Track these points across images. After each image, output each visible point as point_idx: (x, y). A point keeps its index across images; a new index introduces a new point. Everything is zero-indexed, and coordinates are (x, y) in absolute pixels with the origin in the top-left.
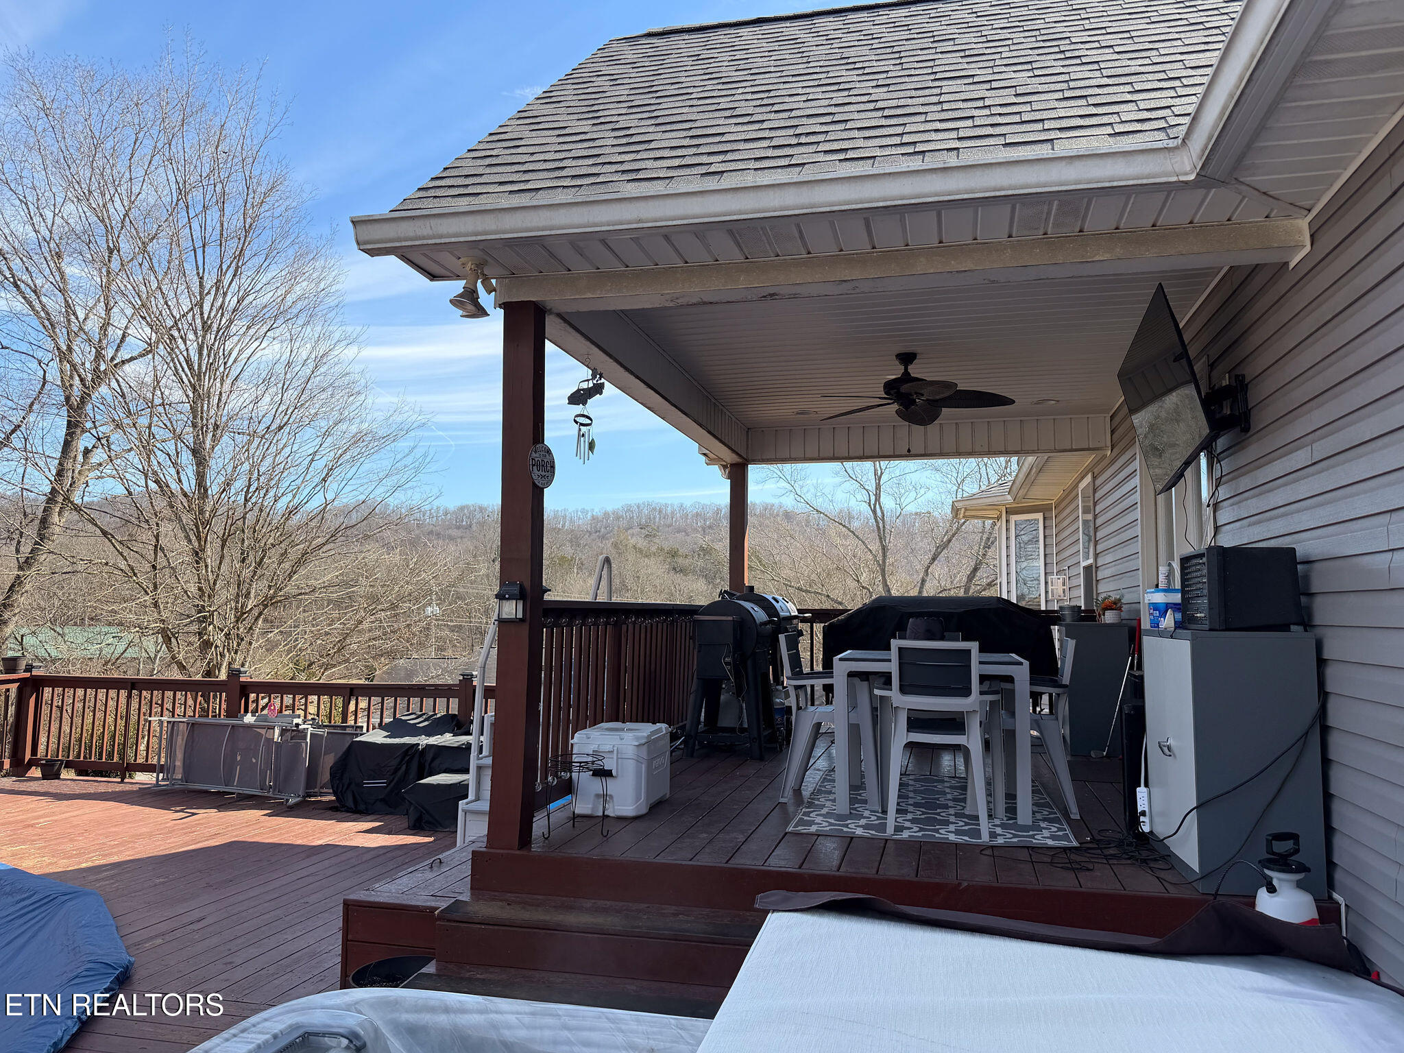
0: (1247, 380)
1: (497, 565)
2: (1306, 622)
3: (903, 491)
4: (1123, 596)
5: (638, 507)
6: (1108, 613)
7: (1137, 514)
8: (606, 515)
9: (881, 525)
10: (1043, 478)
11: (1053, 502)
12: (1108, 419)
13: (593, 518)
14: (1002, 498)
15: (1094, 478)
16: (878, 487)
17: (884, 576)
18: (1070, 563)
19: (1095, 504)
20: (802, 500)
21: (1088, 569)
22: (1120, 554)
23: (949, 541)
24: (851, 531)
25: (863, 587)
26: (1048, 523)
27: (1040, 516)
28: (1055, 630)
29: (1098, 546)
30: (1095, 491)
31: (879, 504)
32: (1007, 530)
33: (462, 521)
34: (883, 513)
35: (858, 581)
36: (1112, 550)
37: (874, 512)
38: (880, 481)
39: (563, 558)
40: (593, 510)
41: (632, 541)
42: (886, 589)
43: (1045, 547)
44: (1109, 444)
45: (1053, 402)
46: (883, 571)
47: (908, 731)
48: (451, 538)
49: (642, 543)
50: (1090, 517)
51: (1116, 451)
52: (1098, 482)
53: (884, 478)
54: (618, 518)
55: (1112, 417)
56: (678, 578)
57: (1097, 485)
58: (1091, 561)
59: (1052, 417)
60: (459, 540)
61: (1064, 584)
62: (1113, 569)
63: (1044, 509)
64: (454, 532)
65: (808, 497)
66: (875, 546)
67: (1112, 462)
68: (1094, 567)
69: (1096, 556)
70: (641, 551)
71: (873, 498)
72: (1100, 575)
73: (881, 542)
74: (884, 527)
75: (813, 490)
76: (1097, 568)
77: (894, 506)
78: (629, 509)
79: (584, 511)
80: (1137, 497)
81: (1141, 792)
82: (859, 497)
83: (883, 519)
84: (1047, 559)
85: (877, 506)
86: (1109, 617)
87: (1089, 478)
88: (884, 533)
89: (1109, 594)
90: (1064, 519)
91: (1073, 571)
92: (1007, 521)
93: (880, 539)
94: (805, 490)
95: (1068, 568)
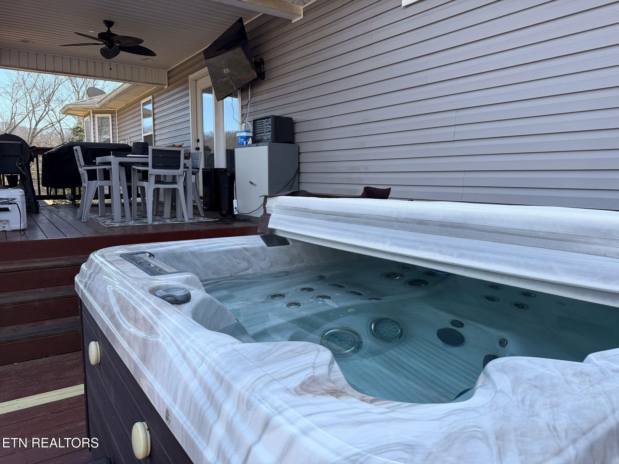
0: (264, 61)
2: (291, 141)
4: (183, 144)
7: (188, 112)
11: (116, 110)
12: (166, 73)
14: (93, 105)
15: (154, 98)
18: (132, 135)
19: (154, 108)
21: (147, 137)
22: (174, 129)
26: (114, 119)
27: (110, 116)
29: (155, 127)
30: (154, 103)
32: (94, 121)
36: (167, 127)
44: (167, 83)
45: (150, 60)
47: (155, 184)
51: (170, 87)
52: (157, 99)
55: (169, 72)
57: (155, 101)
58: (152, 133)
62: (168, 135)
63: (112, 113)
67: (168, 91)
69: (154, 131)
72: (157, 139)
76: (155, 136)
80: (188, 105)
81: (235, 201)
84: (114, 135)
87: (150, 97)
89: (174, 144)
90: (125, 117)
91: (135, 139)
92: (93, 117)
95: (130, 138)
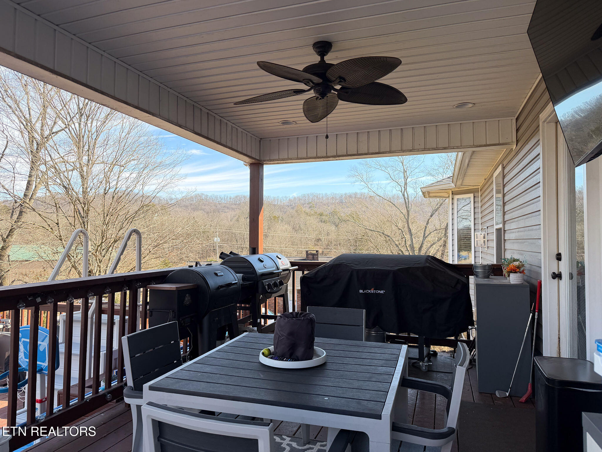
1: (248, 220)
3: (418, 186)
4: (526, 261)
5: (308, 195)
6: (512, 275)
7: (539, 191)
8: (295, 198)
9: (407, 201)
10: (471, 171)
11: (479, 187)
12: (514, 121)
13: (290, 200)
14: (448, 185)
15: (504, 168)
16: (406, 184)
17: (408, 224)
18: (488, 224)
19: (504, 186)
20: (371, 191)
21: (499, 230)
22: (522, 224)
23: (438, 208)
24: (393, 204)
25: (399, 229)
26: (476, 199)
27: (471, 195)
28: (472, 279)
29: (505, 216)
30: (504, 177)
31: (406, 192)
32: (452, 204)
33: (237, 202)
34: (408, 196)
35: (397, 226)
36: (516, 219)
37: (404, 195)
38: (406, 181)
39: (275, 217)
40: (289, 197)
41: (304, 209)
42: (409, 230)
43: (474, 214)
44: (514, 140)
46: (408, 222)
48: (233, 209)
49: (308, 210)
50: (500, 195)
52: (506, 171)
53: (409, 180)
54: (300, 200)
55: (517, 119)
56: (323, 225)
57: (505, 173)
58: (501, 226)
59: (472, 121)
60: (236, 210)
61: (484, 238)
62: (517, 234)
63: (474, 191)
64: (234, 206)
65: (374, 189)
66: (405, 211)
67: (517, 154)
68: (503, 230)
69: (504, 223)
70: (307, 214)
71: (403, 189)
72: (507, 237)
73: (407, 209)
74: (408, 202)
75: (376, 186)
76: (505, 231)
77: (413, 192)
78: (304, 196)
79: (286, 197)
80: (539, 177)
82: (397, 189)
83: (408, 199)
84: (476, 221)
85: (405, 193)
86: (514, 279)
87: (500, 169)
88: (408, 205)
90: (485, 197)
91: (490, 230)
92: (453, 199)
93: (407, 207)
94: (373, 186)
95: (487, 227)
